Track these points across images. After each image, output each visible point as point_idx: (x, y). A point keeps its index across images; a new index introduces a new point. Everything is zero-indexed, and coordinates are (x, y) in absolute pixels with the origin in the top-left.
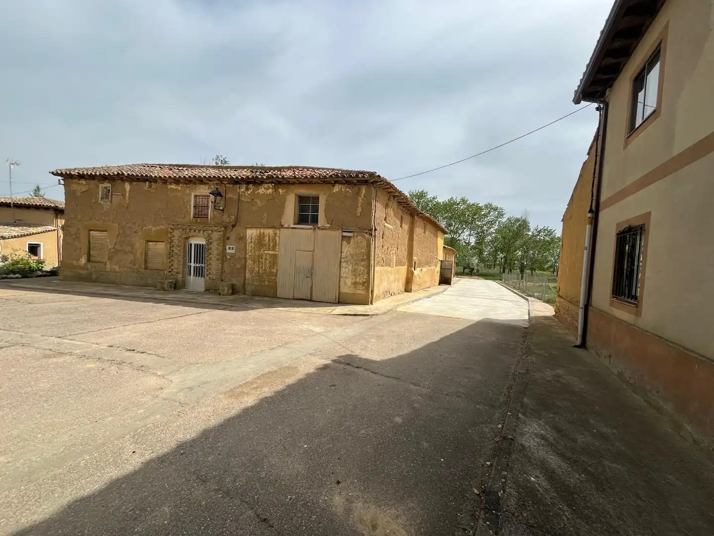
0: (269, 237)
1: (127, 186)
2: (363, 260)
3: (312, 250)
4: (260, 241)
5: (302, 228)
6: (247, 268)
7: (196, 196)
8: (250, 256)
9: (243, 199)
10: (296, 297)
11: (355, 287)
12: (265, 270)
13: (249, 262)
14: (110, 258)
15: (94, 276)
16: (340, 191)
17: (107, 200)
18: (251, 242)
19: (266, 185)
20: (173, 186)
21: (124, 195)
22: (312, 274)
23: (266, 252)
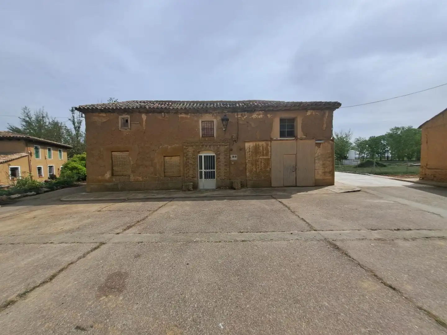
0: (263, 147)
1: (144, 117)
2: (329, 157)
3: (296, 153)
4: (256, 150)
5: (287, 140)
6: (247, 170)
7: (202, 122)
8: (249, 161)
9: (241, 122)
10: (285, 185)
11: (325, 175)
12: (261, 169)
13: (249, 165)
14: (133, 172)
15: (120, 186)
16: (312, 114)
17: (126, 128)
18: (250, 151)
19: (257, 112)
20: (183, 115)
21: (141, 123)
22: (296, 169)
23: (260, 157)
